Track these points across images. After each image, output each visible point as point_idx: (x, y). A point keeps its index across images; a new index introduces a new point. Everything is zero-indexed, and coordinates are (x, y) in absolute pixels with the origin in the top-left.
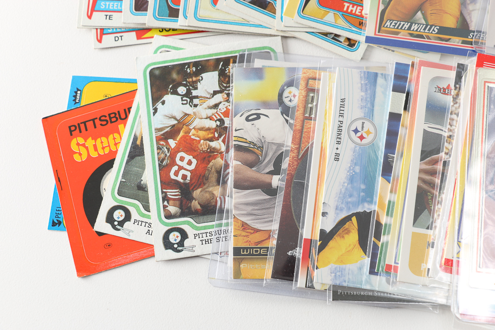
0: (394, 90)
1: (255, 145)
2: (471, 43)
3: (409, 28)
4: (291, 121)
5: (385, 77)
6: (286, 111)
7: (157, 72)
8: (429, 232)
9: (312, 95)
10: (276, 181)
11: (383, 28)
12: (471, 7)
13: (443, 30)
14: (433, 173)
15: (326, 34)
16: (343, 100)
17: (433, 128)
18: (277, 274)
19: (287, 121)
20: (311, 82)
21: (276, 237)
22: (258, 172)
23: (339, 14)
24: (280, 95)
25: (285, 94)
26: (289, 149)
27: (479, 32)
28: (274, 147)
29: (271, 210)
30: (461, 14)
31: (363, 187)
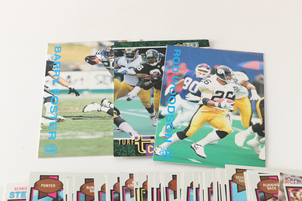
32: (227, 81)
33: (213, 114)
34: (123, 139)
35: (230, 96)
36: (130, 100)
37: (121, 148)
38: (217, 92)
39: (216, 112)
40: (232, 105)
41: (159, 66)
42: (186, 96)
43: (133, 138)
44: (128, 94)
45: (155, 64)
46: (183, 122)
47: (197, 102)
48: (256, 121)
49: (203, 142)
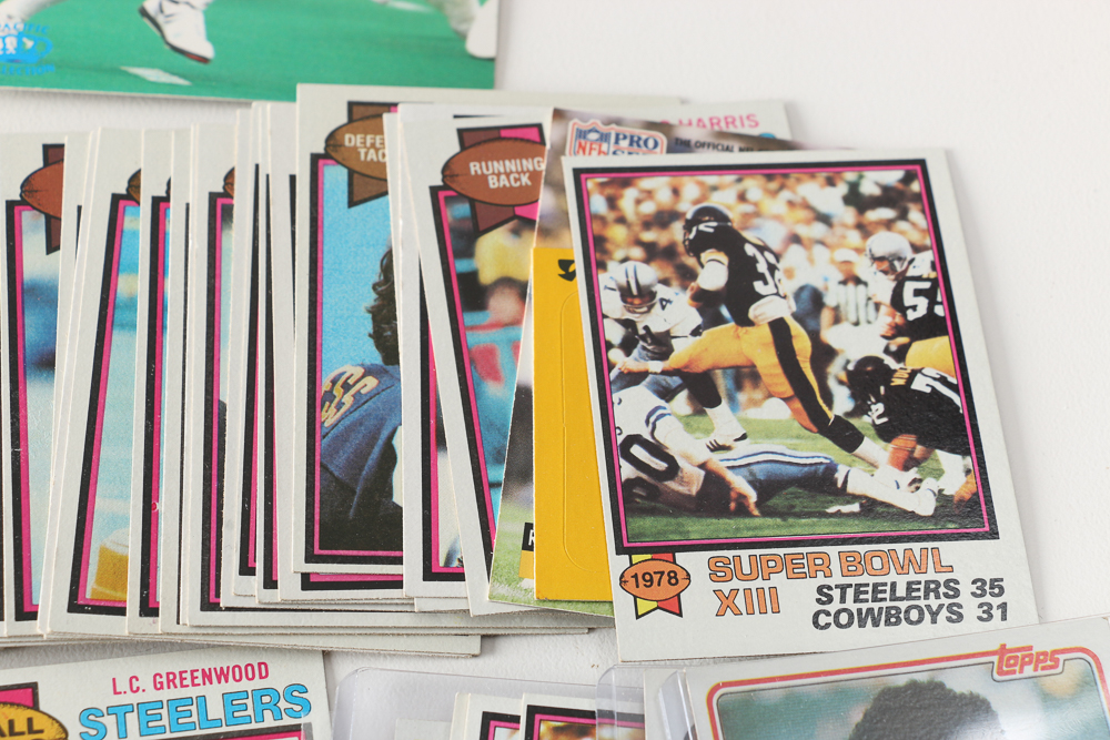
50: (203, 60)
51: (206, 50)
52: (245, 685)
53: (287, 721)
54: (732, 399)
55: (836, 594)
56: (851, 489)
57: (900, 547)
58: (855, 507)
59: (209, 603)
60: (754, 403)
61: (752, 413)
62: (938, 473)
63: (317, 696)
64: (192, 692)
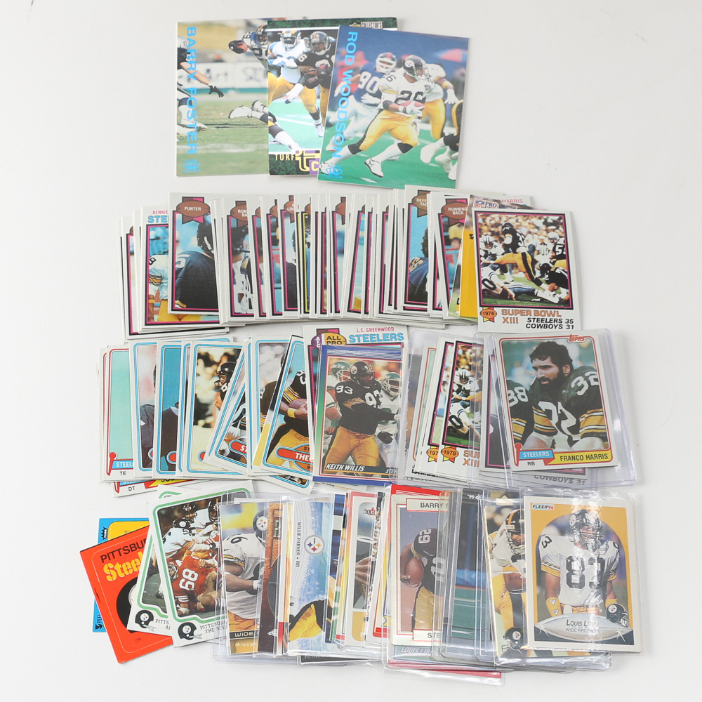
0: (335, 514)
1: (239, 560)
2: (387, 477)
3: (344, 469)
4: (264, 541)
5: (328, 505)
6: (259, 534)
7: (163, 512)
8: (365, 611)
9: (277, 521)
10: (256, 584)
11: (325, 470)
12: (386, 451)
13: (368, 469)
14: (365, 570)
15: (284, 477)
16: (299, 524)
17: (363, 539)
18: (261, 649)
19: (261, 541)
20: (276, 512)
21: (259, 623)
22: (243, 579)
23: (293, 461)
24: (255, 523)
25: (258, 522)
26: (263, 561)
27: (393, 468)
28: (253, 560)
29: (254, 605)
30: (380, 456)
31: (317, 583)
32: (416, 78)
33: (395, 122)
34: (280, 153)
35: (420, 97)
36: (289, 102)
37: (279, 164)
38: (403, 93)
39: (400, 119)
40: (421, 110)
41: (328, 56)
42: (362, 98)
43: (293, 152)
44: (287, 94)
45: (323, 52)
46: (356, 132)
47: (376, 105)
48: (449, 131)
49: (381, 157)
50: (380, 177)
51: (382, 174)
52: (388, 332)
53: (398, 341)
54: (510, 271)
55: (532, 320)
56: (538, 295)
57: (549, 310)
58: (539, 300)
59: (381, 312)
60: (516, 273)
61: (515, 275)
62: (560, 293)
63: (405, 335)
64: (376, 333)
